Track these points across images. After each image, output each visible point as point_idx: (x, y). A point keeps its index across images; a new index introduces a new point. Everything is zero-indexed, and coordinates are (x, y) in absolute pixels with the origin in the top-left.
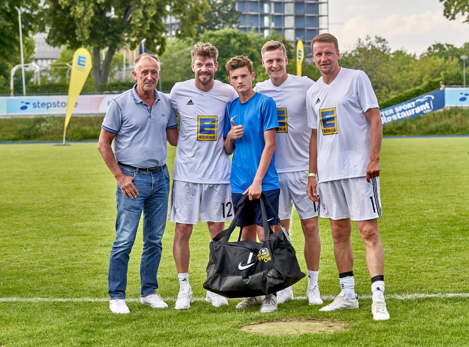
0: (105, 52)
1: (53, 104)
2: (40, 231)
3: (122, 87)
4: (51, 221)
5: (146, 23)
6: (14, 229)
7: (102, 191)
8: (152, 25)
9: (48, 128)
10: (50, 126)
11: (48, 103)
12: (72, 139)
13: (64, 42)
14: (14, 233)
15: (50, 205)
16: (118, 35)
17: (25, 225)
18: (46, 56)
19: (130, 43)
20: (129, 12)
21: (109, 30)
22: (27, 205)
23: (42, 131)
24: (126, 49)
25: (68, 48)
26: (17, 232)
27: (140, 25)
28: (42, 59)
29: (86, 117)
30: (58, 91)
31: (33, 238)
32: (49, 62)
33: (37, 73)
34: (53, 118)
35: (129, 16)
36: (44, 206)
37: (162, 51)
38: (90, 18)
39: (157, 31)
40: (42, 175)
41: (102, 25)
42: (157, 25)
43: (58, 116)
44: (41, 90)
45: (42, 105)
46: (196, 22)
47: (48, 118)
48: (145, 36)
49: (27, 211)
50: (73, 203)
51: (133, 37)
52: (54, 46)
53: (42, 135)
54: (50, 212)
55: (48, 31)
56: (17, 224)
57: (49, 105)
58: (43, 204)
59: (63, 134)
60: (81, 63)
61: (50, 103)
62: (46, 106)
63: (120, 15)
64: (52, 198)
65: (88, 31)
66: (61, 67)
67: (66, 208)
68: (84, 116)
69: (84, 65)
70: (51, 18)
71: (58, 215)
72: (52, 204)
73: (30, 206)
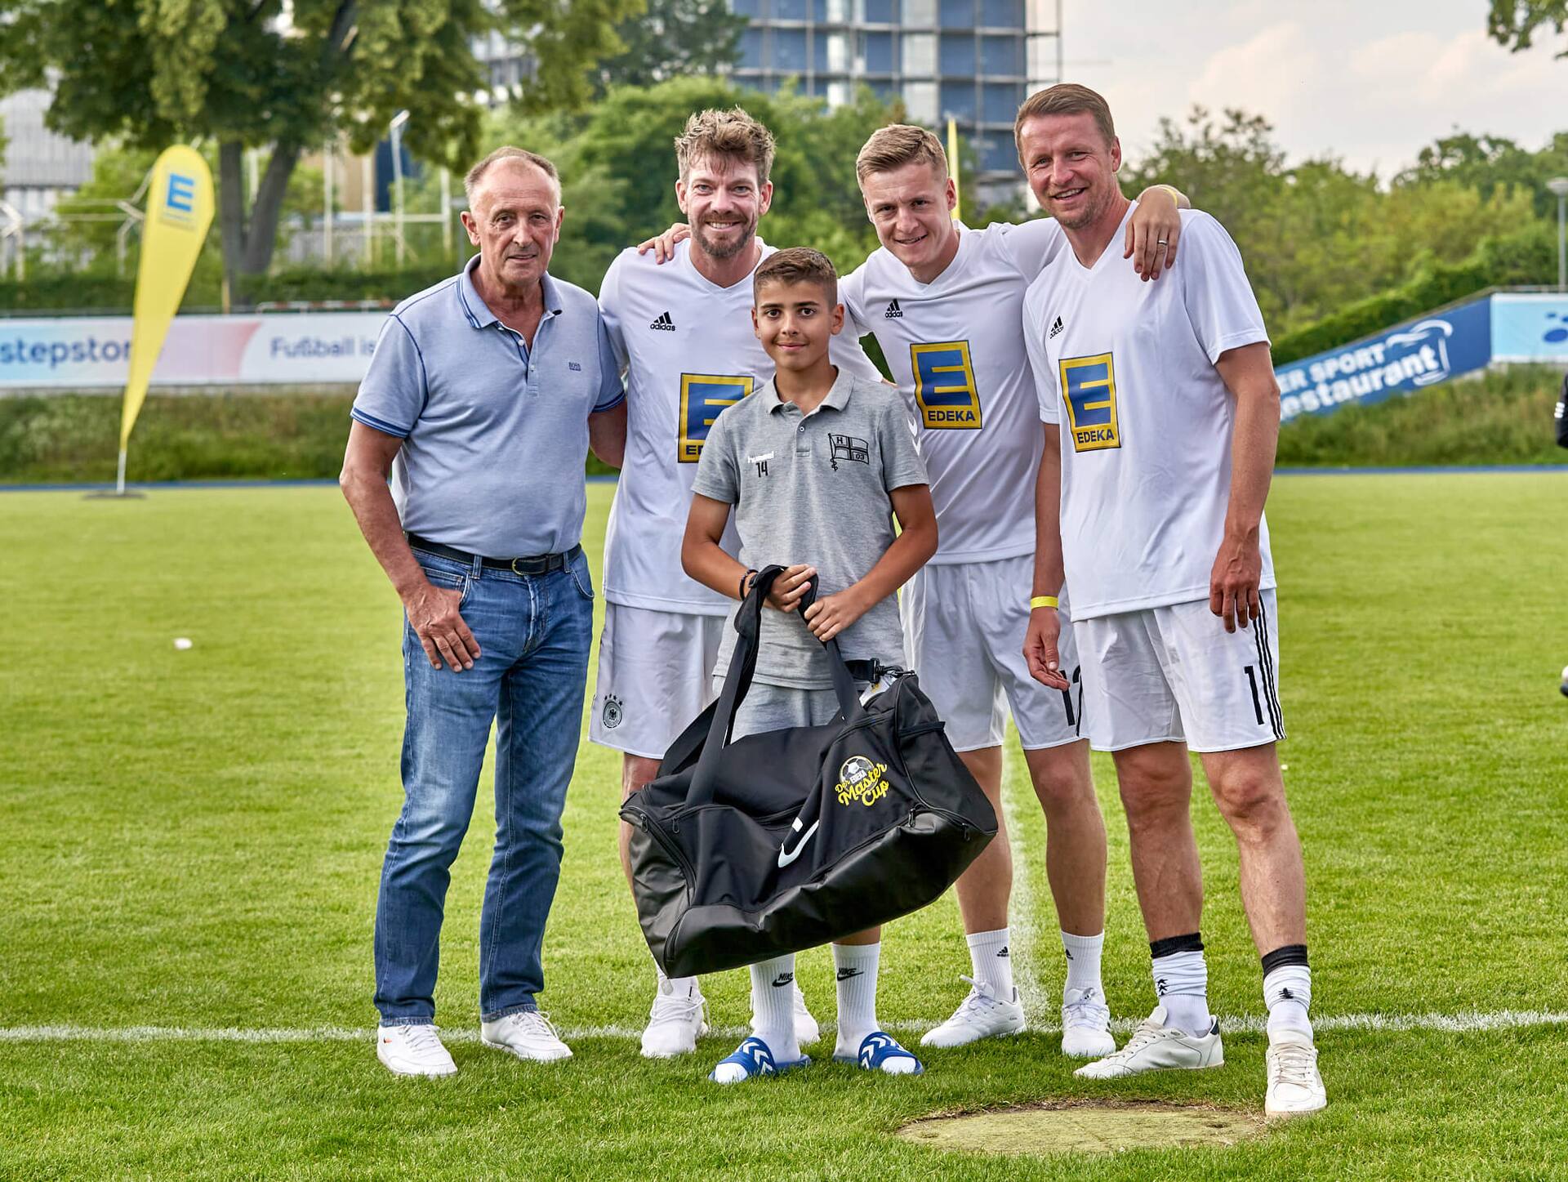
0: (260, 162)
1: (75, 347)
2: (103, 795)
3: (324, 288)
4: (137, 760)
5: (411, 56)
6: (11, 786)
7: (298, 654)
8: (430, 63)
9: (55, 436)
10: (64, 430)
11: (54, 347)
12: (145, 475)
13: (110, 124)
14: (13, 801)
15: (120, 705)
16: (312, 101)
17: (44, 774)
18: (38, 177)
19: (350, 129)
20: (349, 14)
21: (276, 82)
22: (36, 704)
23: (32, 446)
24: (335, 150)
25: (127, 145)
26: (22, 797)
27: (388, 63)
28: (23, 188)
29: (190, 398)
30: (89, 302)
31: (87, 820)
32: (50, 197)
33: (11, 236)
34: (75, 398)
35: (347, 32)
36: (99, 708)
37: (468, 158)
38: (210, 38)
39: (450, 86)
40: (69, 601)
41: (249, 63)
42: (449, 66)
43: (94, 392)
44: (29, 298)
45: (33, 352)
46: (590, 53)
47: (53, 398)
48: (406, 103)
49: (40, 724)
50: (202, 698)
51: (363, 106)
52: (77, 138)
53: (31, 459)
54: (125, 730)
55: (54, 86)
56: (16, 772)
57: (59, 352)
58: (93, 701)
59: (116, 456)
60: (179, 199)
61: (63, 346)
62: (48, 357)
63: (314, 25)
64: (125, 679)
65: (199, 86)
66: (94, 217)
67: (182, 716)
68: (185, 392)
69: (187, 208)
70: (64, 37)
71: (159, 739)
72: (127, 702)
73: (48, 708)
